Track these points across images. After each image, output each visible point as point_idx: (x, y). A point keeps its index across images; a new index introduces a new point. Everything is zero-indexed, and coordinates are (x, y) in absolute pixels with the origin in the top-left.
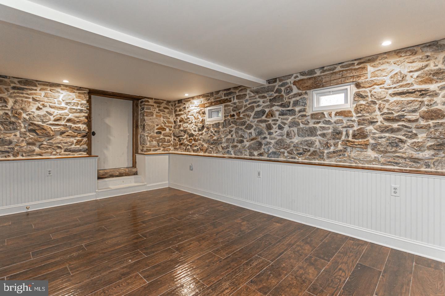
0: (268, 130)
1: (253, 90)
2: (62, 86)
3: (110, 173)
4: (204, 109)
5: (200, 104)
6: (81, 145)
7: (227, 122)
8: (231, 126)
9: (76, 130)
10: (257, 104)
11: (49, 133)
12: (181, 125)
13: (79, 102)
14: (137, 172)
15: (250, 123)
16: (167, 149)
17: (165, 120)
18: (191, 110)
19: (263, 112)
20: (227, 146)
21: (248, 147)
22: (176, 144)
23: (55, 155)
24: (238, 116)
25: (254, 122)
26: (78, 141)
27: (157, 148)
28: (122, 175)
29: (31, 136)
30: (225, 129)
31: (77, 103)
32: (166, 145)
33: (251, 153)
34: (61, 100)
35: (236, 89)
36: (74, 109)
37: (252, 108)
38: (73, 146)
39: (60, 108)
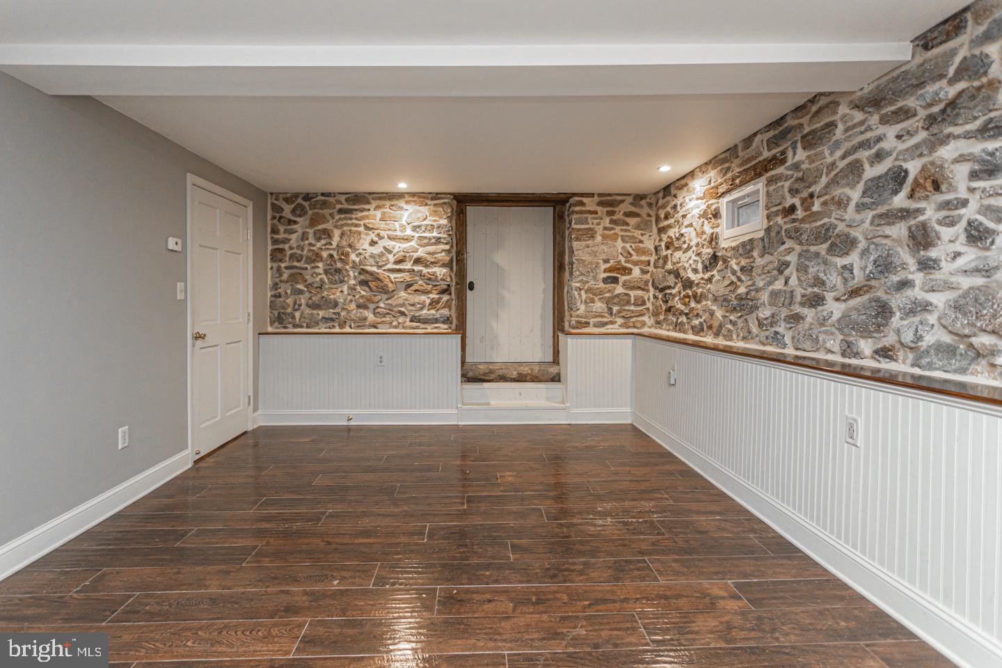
0: (918, 251)
1: (861, 98)
2: (406, 196)
3: (501, 371)
4: (718, 203)
5: (707, 190)
6: (438, 310)
7: (773, 234)
8: (786, 246)
9: (429, 279)
10: (873, 151)
11: (386, 285)
12: (669, 256)
13: (435, 224)
14: (559, 374)
15: (847, 230)
16: (634, 322)
17: (628, 246)
18: (688, 210)
19: (898, 177)
20: (773, 316)
21: (839, 321)
22: (658, 310)
23: (396, 327)
24: (806, 210)
25: (863, 222)
26: (433, 302)
27: (605, 320)
28: (523, 379)
29: (363, 293)
30: (768, 258)
31: (431, 225)
32: (632, 311)
33: (849, 344)
34: (405, 223)
35: (800, 114)
36: (425, 238)
37: (855, 169)
38: (425, 311)
39: (403, 239)
